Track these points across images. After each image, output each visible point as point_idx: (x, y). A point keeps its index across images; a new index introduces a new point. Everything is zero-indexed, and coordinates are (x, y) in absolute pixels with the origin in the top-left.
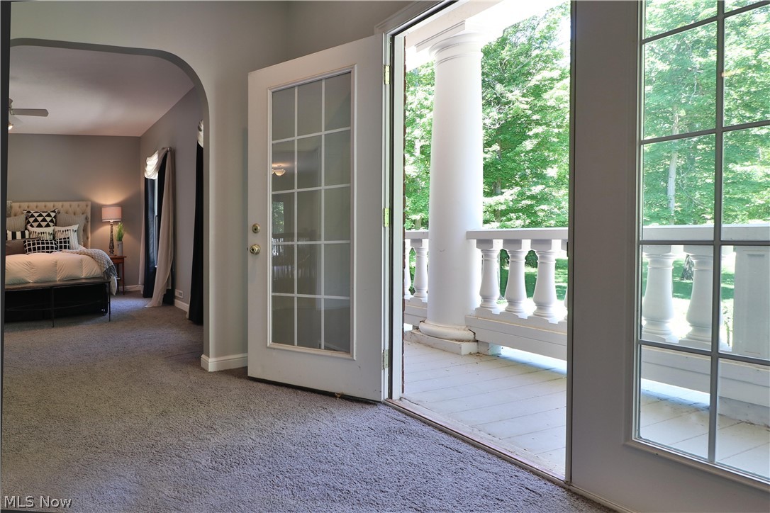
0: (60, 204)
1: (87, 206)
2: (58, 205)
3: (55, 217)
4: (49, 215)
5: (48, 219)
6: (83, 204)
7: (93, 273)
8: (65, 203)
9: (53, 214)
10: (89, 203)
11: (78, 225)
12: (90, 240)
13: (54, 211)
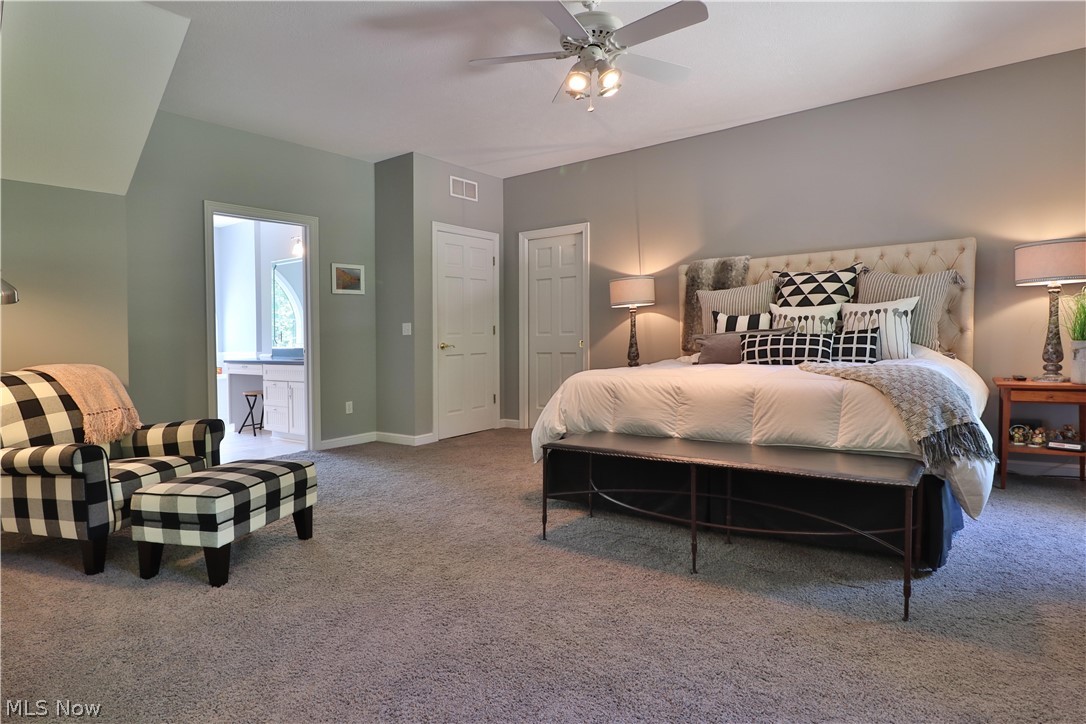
0: (876, 251)
1: (963, 249)
2: (869, 256)
3: (853, 282)
4: (834, 278)
5: (831, 287)
6: (948, 248)
7: (875, 439)
8: (890, 250)
9: (846, 277)
10: (971, 245)
11: (917, 298)
12: (970, 334)
13: (852, 270)
